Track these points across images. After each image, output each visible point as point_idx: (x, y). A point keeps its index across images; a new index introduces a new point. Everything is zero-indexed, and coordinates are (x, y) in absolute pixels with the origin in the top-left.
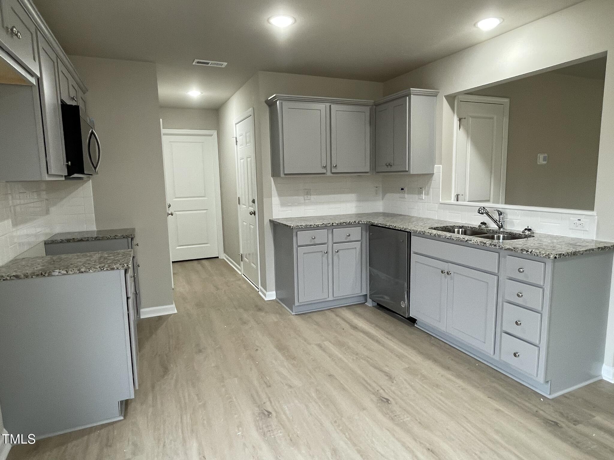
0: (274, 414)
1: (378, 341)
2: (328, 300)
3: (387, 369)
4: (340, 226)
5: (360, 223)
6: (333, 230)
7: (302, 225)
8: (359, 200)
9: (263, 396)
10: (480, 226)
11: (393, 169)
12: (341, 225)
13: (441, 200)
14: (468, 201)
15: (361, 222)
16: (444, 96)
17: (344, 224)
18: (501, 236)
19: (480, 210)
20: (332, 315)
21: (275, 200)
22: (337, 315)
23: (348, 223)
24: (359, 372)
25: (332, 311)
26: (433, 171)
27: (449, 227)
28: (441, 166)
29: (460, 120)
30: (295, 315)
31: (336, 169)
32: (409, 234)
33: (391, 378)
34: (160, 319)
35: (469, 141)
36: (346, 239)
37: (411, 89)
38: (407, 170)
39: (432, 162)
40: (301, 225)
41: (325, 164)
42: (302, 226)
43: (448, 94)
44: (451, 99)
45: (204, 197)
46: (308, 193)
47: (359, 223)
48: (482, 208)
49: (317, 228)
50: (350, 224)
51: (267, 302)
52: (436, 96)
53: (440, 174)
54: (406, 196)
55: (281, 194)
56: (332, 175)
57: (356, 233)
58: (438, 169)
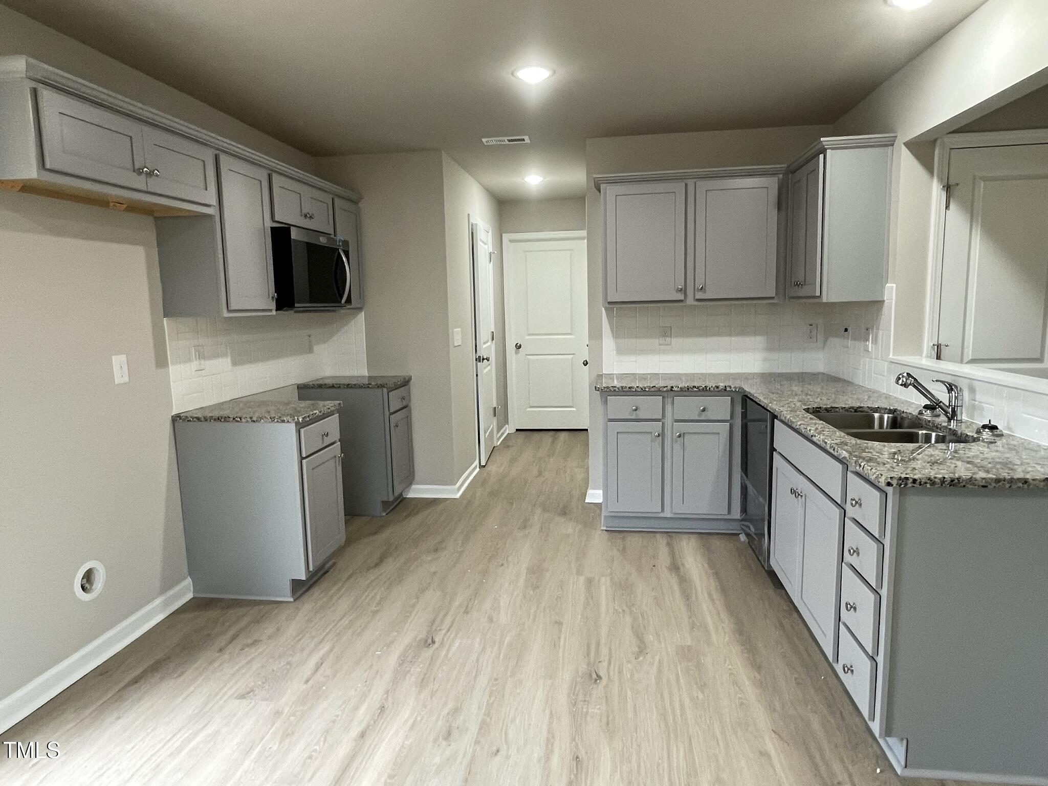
0: (436, 646)
1: (687, 597)
2: (662, 515)
3: (650, 638)
4: (685, 393)
5: (728, 389)
6: (673, 398)
7: (615, 387)
8: (770, 349)
9: (447, 622)
10: (921, 413)
11: (802, 292)
12: (687, 391)
13: (892, 355)
15: (730, 387)
16: (904, 144)
17: (696, 389)
18: (934, 434)
19: (900, 379)
20: (662, 541)
21: (608, 343)
22: (668, 544)
23: (703, 389)
25: (669, 536)
26: (883, 296)
27: (866, 409)
28: (894, 285)
29: (948, 188)
30: (606, 530)
31: (705, 292)
32: (774, 417)
33: (641, 652)
36: (699, 415)
37: (822, 139)
38: (818, 294)
39: (879, 276)
40: (612, 387)
42: (615, 389)
45: (570, 334)
46: (666, 333)
47: (725, 390)
48: (905, 375)
49: (642, 393)
50: (705, 389)
52: (893, 145)
53: (892, 302)
54: (850, 343)
55: (617, 333)
56: (696, 303)
57: (721, 407)
58: (891, 292)
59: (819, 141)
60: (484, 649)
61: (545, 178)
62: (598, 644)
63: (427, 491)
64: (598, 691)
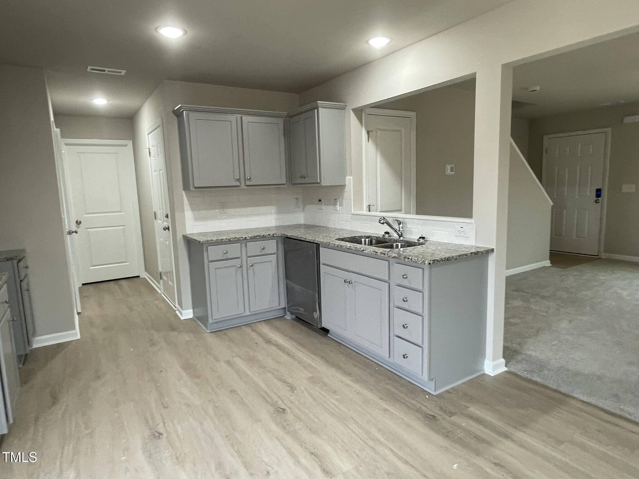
0: (165, 435)
1: (288, 354)
2: (244, 315)
3: (290, 380)
4: (252, 240)
5: (275, 235)
6: (246, 243)
7: (213, 240)
8: (279, 212)
9: (158, 418)
10: (384, 236)
11: (307, 180)
12: (254, 239)
13: (353, 211)
14: (380, 212)
15: (276, 234)
16: (352, 109)
17: (258, 237)
18: (400, 244)
19: (380, 221)
20: (249, 330)
21: (188, 214)
22: (253, 330)
23: (262, 237)
24: (263, 385)
25: (249, 326)
26: (345, 183)
27: (357, 238)
28: (352, 177)
29: (368, 133)
30: (211, 332)
31: (251, 181)
32: (318, 245)
33: (292, 388)
34: (59, 347)
35: (378, 154)
36: (261, 252)
37: (318, 102)
38: (319, 181)
39: (343, 174)
40: (211, 240)
41: (238, 175)
42: (212, 241)
43: (354, 107)
44: (359, 112)
45: (121, 212)
46: (223, 206)
47: (274, 236)
48: (382, 218)
49: (229, 243)
50: (264, 237)
51: (184, 321)
52: (345, 109)
53: (351, 186)
54: (323, 207)
55: (193, 208)
56: (246, 187)
57: (272, 246)
58: (349, 180)
59: (316, 102)
60: (201, 423)
61: (108, 101)
62: (266, 393)
63: (50, 339)
64: (290, 417)
